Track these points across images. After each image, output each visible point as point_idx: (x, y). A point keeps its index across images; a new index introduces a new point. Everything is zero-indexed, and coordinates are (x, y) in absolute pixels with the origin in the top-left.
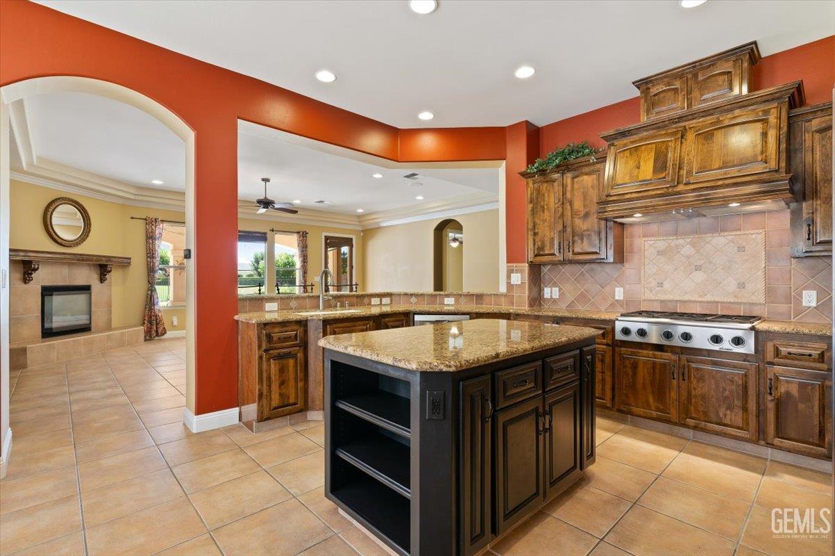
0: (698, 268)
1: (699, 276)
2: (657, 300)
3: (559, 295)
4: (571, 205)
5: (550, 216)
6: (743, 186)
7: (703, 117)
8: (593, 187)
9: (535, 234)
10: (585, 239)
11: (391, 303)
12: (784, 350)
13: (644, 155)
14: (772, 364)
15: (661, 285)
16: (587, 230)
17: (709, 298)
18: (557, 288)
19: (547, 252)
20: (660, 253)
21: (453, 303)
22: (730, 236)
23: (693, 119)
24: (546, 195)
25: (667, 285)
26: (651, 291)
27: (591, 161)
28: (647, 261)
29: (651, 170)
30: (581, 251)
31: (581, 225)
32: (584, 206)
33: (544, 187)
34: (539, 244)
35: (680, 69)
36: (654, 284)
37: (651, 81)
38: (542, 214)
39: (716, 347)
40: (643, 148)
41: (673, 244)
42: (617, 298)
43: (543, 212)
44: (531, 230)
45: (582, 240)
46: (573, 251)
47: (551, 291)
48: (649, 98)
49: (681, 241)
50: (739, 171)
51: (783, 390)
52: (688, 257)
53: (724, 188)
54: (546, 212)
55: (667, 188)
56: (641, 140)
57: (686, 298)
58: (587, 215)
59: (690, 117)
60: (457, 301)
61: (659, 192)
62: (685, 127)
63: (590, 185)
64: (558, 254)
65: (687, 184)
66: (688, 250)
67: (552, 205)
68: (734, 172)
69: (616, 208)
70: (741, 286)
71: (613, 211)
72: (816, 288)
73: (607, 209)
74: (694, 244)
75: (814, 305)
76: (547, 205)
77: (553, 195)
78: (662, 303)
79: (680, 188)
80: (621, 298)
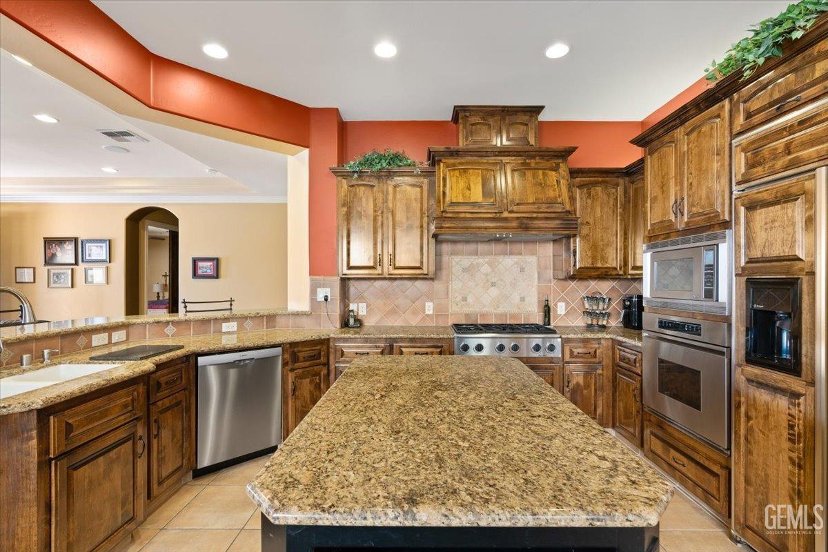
0: (493, 285)
1: (494, 292)
2: (462, 314)
3: (367, 312)
4: (393, 215)
5: (368, 224)
6: (551, 220)
7: (514, 156)
8: (416, 199)
9: (349, 243)
11: (127, 339)
12: (576, 351)
13: (472, 178)
14: (568, 363)
15: (465, 299)
16: (410, 244)
18: (365, 304)
20: (464, 270)
21: (235, 329)
22: (515, 258)
23: (508, 156)
24: (364, 199)
25: (470, 300)
26: (457, 305)
27: (415, 173)
28: (454, 277)
29: (481, 194)
30: (403, 265)
31: (404, 238)
32: (407, 217)
33: (361, 191)
35: (491, 109)
36: (459, 298)
37: (469, 111)
38: (358, 221)
39: (536, 355)
40: (471, 171)
41: (474, 263)
42: (427, 312)
43: (361, 218)
44: (344, 238)
46: (395, 265)
47: (358, 306)
48: (468, 125)
49: (481, 260)
50: (547, 208)
51: (574, 383)
52: (486, 275)
53: (539, 220)
54: (364, 220)
55: (496, 213)
56: (468, 163)
57: (485, 311)
58: (409, 228)
59: (506, 153)
60: (240, 327)
61: (489, 216)
62: (501, 160)
63: (413, 198)
64: (378, 267)
65: (511, 212)
66: (486, 269)
67: (371, 212)
68: (544, 208)
69: (453, 225)
70: (523, 299)
71: (449, 228)
72: (564, 300)
73: (444, 225)
74: (490, 264)
75: (563, 312)
76: (364, 211)
77: (372, 202)
78: (467, 315)
79: (506, 214)
80: (431, 312)
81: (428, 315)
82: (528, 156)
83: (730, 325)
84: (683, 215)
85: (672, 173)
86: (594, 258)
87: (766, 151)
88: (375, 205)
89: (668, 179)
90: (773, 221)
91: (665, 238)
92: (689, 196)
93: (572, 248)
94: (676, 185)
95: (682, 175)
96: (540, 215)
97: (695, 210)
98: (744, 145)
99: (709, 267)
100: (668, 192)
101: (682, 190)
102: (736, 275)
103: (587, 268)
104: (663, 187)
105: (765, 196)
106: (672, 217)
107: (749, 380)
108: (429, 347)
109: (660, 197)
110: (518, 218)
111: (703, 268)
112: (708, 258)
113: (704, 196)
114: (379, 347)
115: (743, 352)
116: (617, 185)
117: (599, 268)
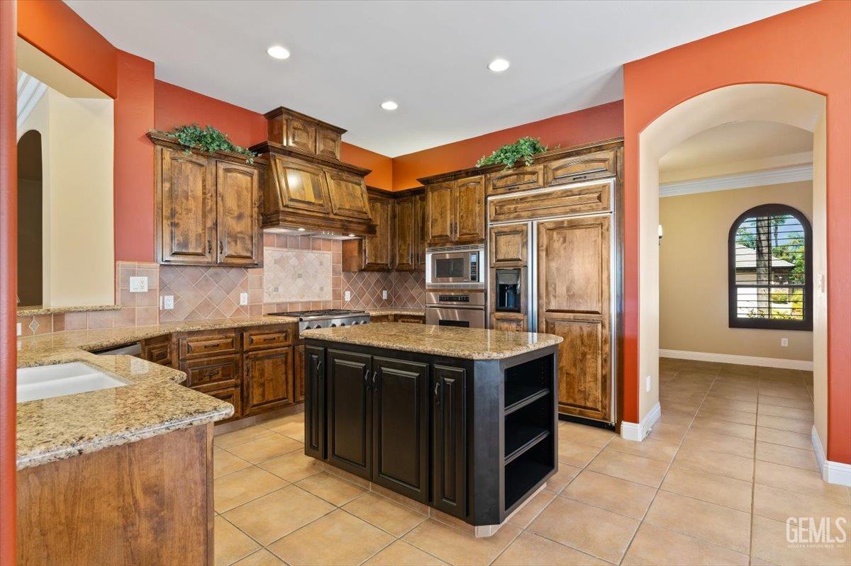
0: (300, 276)
1: (300, 282)
2: (274, 303)
3: (174, 306)
4: (223, 200)
5: (196, 207)
6: (361, 225)
7: (331, 167)
8: (246, 189)
9: (174, 225)
10: (238, 241)
15: (276, 289)
16: (241, 233)
17: (305, 299)
19: (191, 250)
20: (276, 262)
22: (317, 253)
23: (326, 165)
24: (191, 178)
25: (281, 290)
26: (270, 295)
27: (247, 161)
28: (267, 268)
29: (313, 195)
30: (234, 254)
31: (235, 226)
32: (238, 206)
33: (188, 167)
34: (181, 238)
36: (272, 288)
37: (292, 115)
38: (184, 201)
40: (302, 173)
41: (284, 255)
42: (242, 303)
43: (187, 199)
44: (168, 219)
45: (236, 242)
47: (163, 300)
49: (290, 253)
50: (358, 215)
52: (294, 267)
54: (191, 201)
55: (325, 213)
56: (298, 164)
57: (294, 300)
58: (240, 217)
61: (321, 215)
62: (322, 168)
63: (244, 187)
64: (207, 254)
65: (336, 214)
66: (293, 261)
67: (199, 192)
68: (356, 215)
69: (293, 219)
70: (322, 289)
71: (291, 222)
72: (350, 290)
73: (287, 218)
74: (297, 257)
75: (349, 299)
76: (192, 191)
77: (201, 183)
78: (278, 304)
79: (332, 216)
80: (246, 303)
81: (242, 307)
82: (340, 169)
83: (486, 294)
84: (456, 233)
85: (448, 207)
86: (376, 256)
87: (506, 208)
88: (204, 186)
89: (446, 210)
90: (509, 242)
91: (442, 246)
92: (460, 223)
93: (364, 248)
94: (451, 214)
95: (455, 209)
96: (354, 220)
97: (464, 231)
98: (495, 202)
99: (475, 263)
100: (445, 218)
101: (455, 218)
102: (491, 268)
103: (372, 263)
104: (442, 214)
105: (506, 229)
106: (449, 234)
107: (497, 319)
108: (276, 333)
109: (439, 220)
110: (341, 220)
111: (470, 264)
112: (474, 258)
113: (470, 224)
114: (229, 338)
115: (494, 307)
116: (388, 203)
117: (379, 264)
